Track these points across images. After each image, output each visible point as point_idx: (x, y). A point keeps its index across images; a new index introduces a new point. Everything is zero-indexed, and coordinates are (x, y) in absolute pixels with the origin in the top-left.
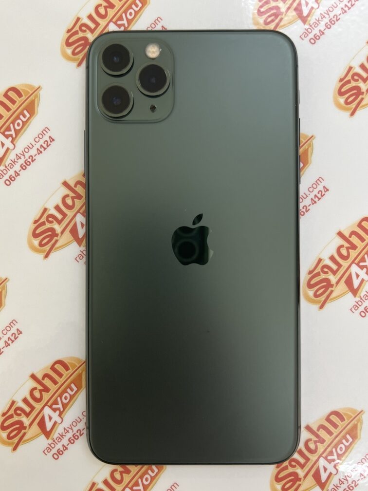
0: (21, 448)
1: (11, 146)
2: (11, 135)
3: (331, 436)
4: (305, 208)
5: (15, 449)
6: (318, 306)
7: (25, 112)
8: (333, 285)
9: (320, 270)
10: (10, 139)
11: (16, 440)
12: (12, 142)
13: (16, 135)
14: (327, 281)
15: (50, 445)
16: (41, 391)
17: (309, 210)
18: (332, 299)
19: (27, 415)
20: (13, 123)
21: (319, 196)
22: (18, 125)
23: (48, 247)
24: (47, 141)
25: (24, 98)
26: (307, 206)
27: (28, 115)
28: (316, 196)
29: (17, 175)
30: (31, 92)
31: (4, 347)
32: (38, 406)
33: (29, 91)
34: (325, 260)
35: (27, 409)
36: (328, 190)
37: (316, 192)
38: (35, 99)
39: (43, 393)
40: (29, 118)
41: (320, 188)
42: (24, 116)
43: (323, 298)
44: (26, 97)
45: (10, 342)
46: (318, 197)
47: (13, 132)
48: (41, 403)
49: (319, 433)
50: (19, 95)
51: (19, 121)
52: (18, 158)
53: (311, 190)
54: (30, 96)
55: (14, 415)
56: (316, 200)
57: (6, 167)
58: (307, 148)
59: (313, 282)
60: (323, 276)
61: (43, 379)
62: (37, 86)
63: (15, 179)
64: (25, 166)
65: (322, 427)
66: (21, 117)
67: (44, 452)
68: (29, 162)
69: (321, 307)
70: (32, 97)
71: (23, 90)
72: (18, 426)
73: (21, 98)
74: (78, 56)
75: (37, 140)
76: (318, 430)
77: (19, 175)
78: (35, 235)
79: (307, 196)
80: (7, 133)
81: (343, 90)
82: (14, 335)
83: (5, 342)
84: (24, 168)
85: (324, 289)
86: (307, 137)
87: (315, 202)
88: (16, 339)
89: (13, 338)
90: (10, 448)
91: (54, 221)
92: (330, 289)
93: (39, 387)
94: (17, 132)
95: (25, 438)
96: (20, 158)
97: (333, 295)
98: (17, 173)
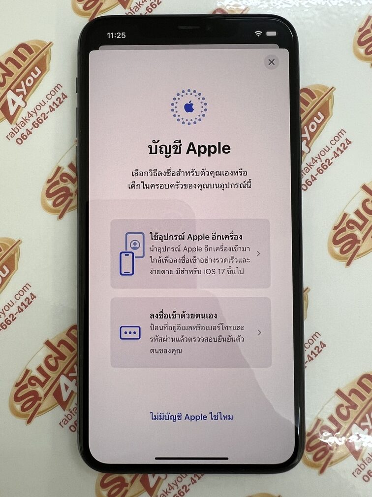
0: (36, 420)
1: (22, 104)
2: (22, 93)
3: (363, 400)
4: (327, 161)
5: (29, 422)
6: (344, 263)
7: (37, 69)
8: (360, 240)
9: (345, 226)
10: (21, 96)
11: (30, 412)
12: (23, 99)
13: (28, 93)
14: (354, 236)
15: (67, 417)
16: (56, 359)
17: (332, 163)
18: (359, 255)
19: (42, 385)
20: (24, 80)
21: (342, 148)
22: (30, 81)
23: (62, 207)
24: (59, 98)
25: (34, 54)
26: (330, 159)
27: (39, 72)
28: (338, 149)
29: (29, 133)
30: (42, 49)
31: (17, 313)
32: (53, 375)
33: (41, 47)
34: (350, 215)
35: (42, 379)
36: (350, 142)
37: (338, 145)
38: (46, 55)
39: (59, 361)
40: (40, 75)
41: (343, 140)
42: (36, 73)
43: (349, 255)
44: (37, 54)
45: (23, 307)
46: (340, 150)
47: (24, 90)
48: (56, 371)
49: (351, 398)
50: (30, 51)
51: (30, 78)
52: (30, 115)
53: (333, 142)
54: (41, 52)
55: (28, 385)
56: (339, 152)
57: (17, 125)
58: (327, 100)
59: (338, 238)
60: (349, 232)
61: (59, 346)
62: (48, 42)
63: (27, 137)
64: (37, 124)
65: (353, 391)
66: (32, 74)
67: (60, 424)
68: (41, 119)
69: (348, 264)
70: (43, 53)
71: (34, 46)
72: (33, 397)
73: (32, 55)
74: (89, 10)
75: (49, 97)
76: (350, 395)
77: (31, 133)
78: (49, 195)
79: (329, 149)
80: (18, 90)
81: (363, 40)
82: (27, 300)
83: (19, 307)
84: (36, 126)
85: (350, 245)
86: (327, 89)
87: (338, 155)
88: (29, 304)
89: (26, 303)
90: (24, 421)
91: (69, 180)
92: (357, 245)
93: (55, 355)
94: (28, 89)
95: (40, 409)
96: (32, 115)
97: (360, 251)
98: (29, 131)
